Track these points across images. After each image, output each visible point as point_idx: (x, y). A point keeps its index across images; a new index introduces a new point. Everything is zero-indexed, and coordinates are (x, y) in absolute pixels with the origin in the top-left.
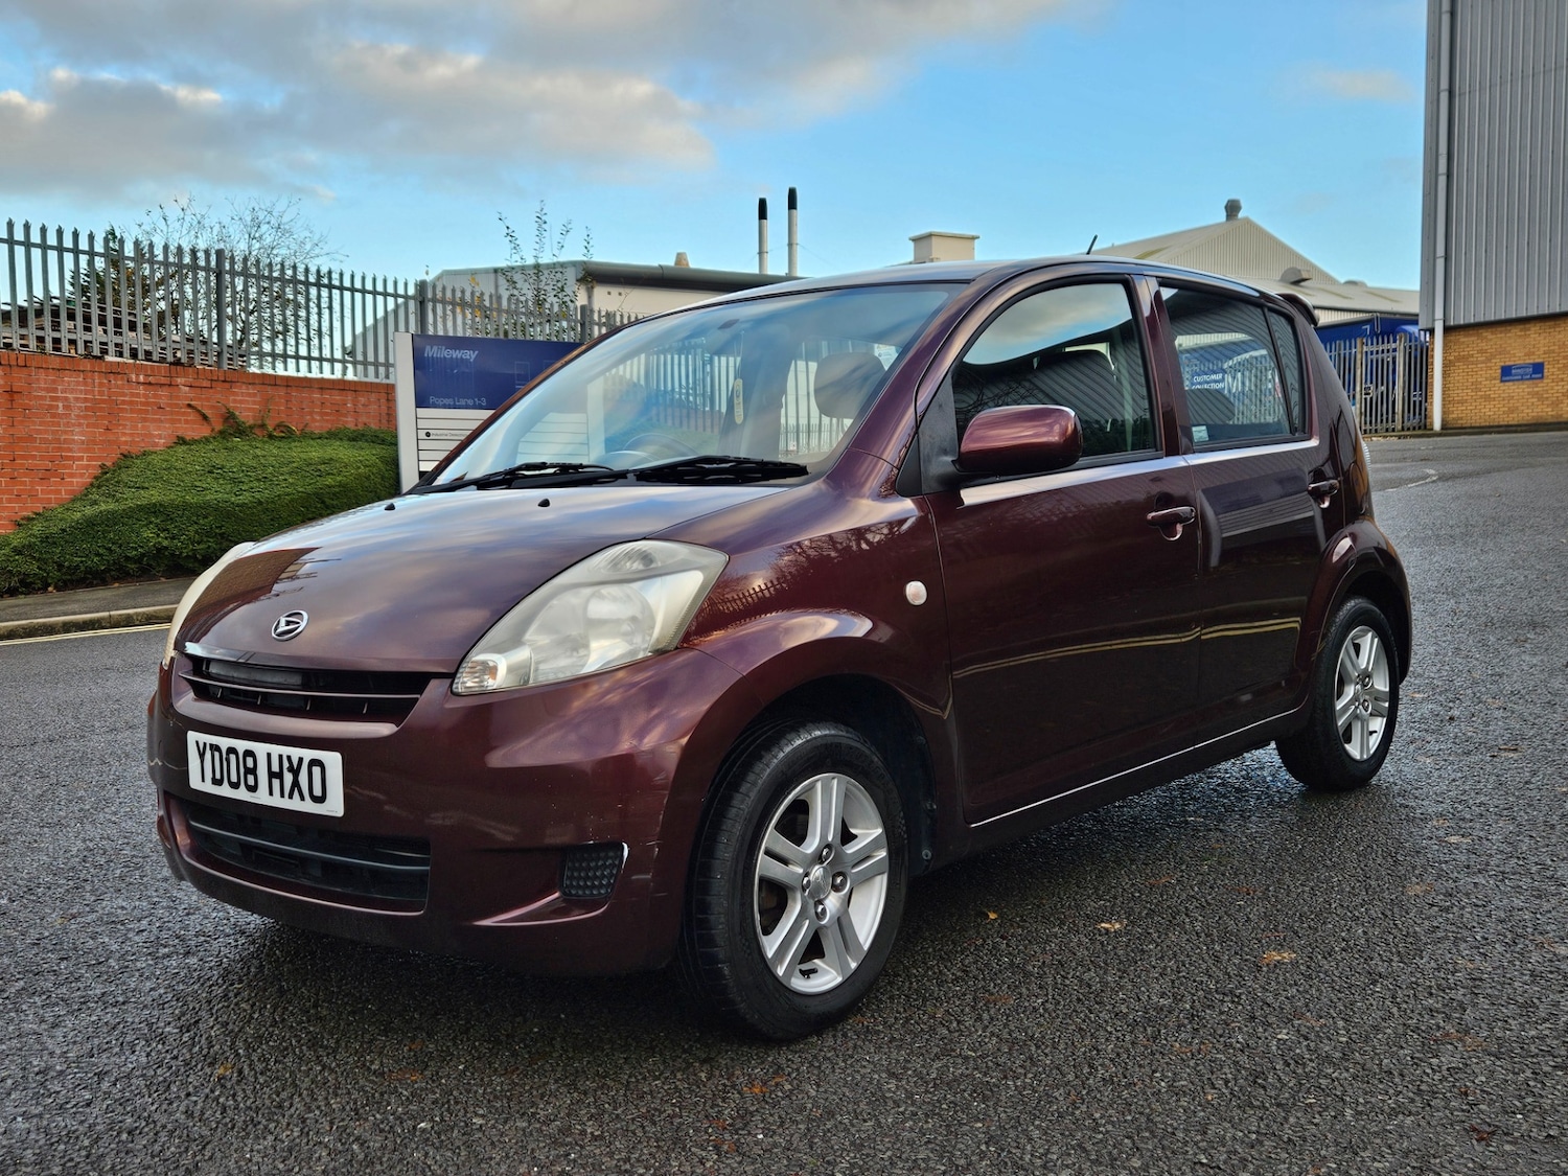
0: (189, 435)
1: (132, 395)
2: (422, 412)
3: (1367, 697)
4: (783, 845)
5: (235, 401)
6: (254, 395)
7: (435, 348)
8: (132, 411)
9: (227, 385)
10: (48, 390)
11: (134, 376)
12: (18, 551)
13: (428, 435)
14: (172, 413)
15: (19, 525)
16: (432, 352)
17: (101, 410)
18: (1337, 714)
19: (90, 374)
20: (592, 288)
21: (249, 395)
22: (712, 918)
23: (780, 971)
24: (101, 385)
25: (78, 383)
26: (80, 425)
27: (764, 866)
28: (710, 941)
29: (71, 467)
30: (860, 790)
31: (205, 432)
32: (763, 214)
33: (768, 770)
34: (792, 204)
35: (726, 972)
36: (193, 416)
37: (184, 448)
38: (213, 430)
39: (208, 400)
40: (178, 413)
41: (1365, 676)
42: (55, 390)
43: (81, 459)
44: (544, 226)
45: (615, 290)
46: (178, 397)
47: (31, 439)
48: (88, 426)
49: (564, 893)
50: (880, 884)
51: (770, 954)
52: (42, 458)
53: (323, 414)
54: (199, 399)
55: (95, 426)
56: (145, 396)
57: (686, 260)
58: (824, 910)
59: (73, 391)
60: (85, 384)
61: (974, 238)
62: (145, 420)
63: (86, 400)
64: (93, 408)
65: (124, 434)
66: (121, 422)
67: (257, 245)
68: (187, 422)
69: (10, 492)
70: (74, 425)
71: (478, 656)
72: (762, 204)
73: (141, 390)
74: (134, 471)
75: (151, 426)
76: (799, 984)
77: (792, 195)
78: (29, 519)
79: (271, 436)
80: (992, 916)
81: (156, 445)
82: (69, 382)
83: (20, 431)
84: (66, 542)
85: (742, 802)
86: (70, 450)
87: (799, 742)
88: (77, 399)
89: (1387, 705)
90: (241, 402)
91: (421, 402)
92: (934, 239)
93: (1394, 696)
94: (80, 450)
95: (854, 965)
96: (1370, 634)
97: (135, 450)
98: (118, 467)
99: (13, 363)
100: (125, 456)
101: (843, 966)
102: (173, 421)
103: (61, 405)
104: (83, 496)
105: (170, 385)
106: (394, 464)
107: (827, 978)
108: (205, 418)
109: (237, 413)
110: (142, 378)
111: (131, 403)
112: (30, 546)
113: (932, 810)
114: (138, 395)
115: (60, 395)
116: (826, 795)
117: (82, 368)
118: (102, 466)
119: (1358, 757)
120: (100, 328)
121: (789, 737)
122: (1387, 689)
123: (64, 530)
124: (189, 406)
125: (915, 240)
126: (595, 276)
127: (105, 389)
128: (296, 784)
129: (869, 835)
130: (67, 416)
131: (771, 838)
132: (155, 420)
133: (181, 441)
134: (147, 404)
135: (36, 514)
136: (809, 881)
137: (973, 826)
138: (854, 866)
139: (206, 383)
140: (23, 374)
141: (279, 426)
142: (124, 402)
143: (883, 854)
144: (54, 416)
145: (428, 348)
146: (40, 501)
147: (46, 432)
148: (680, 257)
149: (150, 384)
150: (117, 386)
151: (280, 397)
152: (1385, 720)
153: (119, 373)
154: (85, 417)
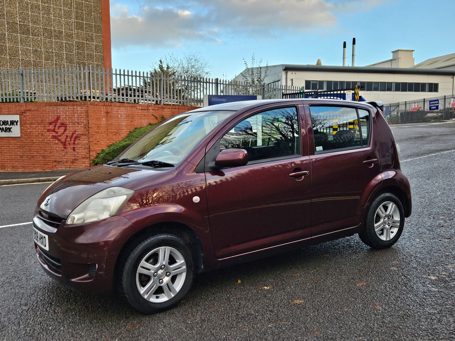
0: (152, 123)
1: (138, 112)
3: (390, 222)
4: (148, 265)
5: (164, 113)
6: (170, 111)
7: (215, 98)
8: (138, 117)
9: (162, 109)
10: (116, 112)
11: (138, 107)
12: (107, 154)
14: (148, 117)
15: (109, 147)
17: (130, 116)
18: (375, 228)
19: (127, 107)
20: (287, 72)
21: (168, 111)
22: (123, 283)
23: (146, 297)
24: (130, 110)
25: (124, 110)
26: (124, 120)
27: (140, 270)
28: (123, 289)
29: (122, 131)
30: (176, 251)
31: (156, 121)
32: (345, 46)
34: (354, 43)
35: (127, 296)
36: (153, 117)
37: (150, 126)
38: (158, 121)
39: (157, 113)
40: (149, 117)
41: (389, 217)
42: (118, 112)
43: (124, 129)
44: (254, 60)
45: (294, 72)
46: (149, 113)
47: (112, 124)
48: (126, 121)
49: (89, 275)
50: (184, 275)
51: (142, 293)
52: (115, 129)
54: (155, 113)
55: (128, 121)
56: (141, 112)
57: (320, 61)
58: (162, 282)
59: (122, 111)
60: (126, 110)
61: (413, 51)
62: (141, 119)
63: (126, 114)
64: (128, 116)
65: (135, 123)
66: (135, 120)
68: (152, 119)
69: (107, 138)
70: (123, 121)
71: (72, 215)
72: (345, 43)
74: (137, 133)
75: (143, 120)
76: (153, 300)
77: (354, 39)
78: (111, 145)
80: (239, 282)
81: (144, 125)
82: (122, 110)
83: (110, 122)
84: (118, 151)
86: (122, 127)
87: (153, 239)
88: (124, 114)
89: (399, 224)
90: (166, 113)
92: (399, 51)
93: (402, 222)
94: (124, 127)
95: (173, 296)
96: (391, 204)
97: (138, 127)
98: (134, 131)
99: (108, 105)
100: (136, 128)
101: (169, 295)
102: (148, 119)
103: (120, 115)
104: (123, 140)
105: (148, 109)
107: (163, 299)
108: (156, 118)
109: (165, 116)
110: (140, 108)
111: (137, 114)
112: (110, 152)
114: (139, 112)
115: (119, 113)
117: (125, 106)
118: (130, 131)
119: (385, 240)
120: (138, 93)
122: (399, 220)
123: (118, 149)
124: (152, 115)
125: (393, 52)
126: (288, 69)
127: (131, 111)
128: (42, 241)
129: (180, 262)
130: (121, 118)
131: (143, 263)
132: (143, 119)
133: (150, 124)
134: (142, 114)
135: (113, 144)
136: (156, 275)
137: (220, 260)
138: (174, 270)
139: (157, 109)
140: (110, 108)
142: (136, 114)
143: (184, 267)
144: (118, 118)
145: (213, 98)
146: (114, 140)
147: (116, 122)
149: (142, 109)
150: (134, 110)
151: (177, 112)
152: (398, 228)
153: (134, 107)
154: (126, 118)
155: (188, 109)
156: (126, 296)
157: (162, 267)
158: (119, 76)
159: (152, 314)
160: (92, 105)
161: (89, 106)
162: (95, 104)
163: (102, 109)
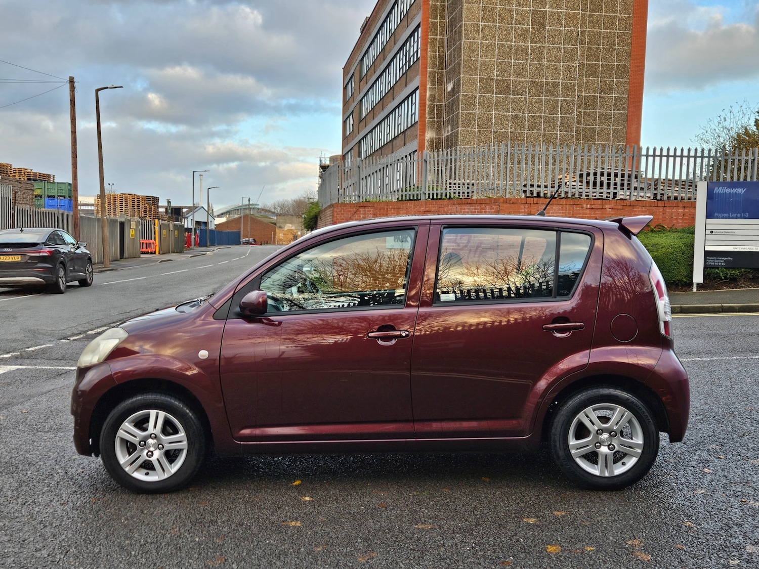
1: (584, 214)
2: (709, 221)
4: (133, 430)
6: (645, 212)
7: (720, 188)
9: (631, 208)
13: (712, 232)
16: (718, 190)
19: (564, 206)
21: (642, 212)
23: (127, 469)
24: (569, 210)
25: (559, 210)
27: (122, 434)
30: (175, 419)
42: (549, 213)
46: (605, 214)
51: (122, 463)
53: (683, 219)
58: (152, 454)
60: (562, 210)
73: (588, 211)
79: (652, 231)
91: (709, 215)
95: (166, 476)
99: (532, 202)
105: (602, 209)
107: (153, 477)
110: (589, 206)
114: (586, 214)
127: (571, 212)
131: (126, 425)
138: (168, 443)
139: (620, 207)
141: (657, 226)
143: (185, 442)
145: (716, 188)
149: (592, 208)
150: (577, 210)
151: (660, 212)
153: (578, 204)
155: (684, 207)
157: (153, 436)
160: (506, 203)
161: (501, 205)
162: (511, 202)
163: (522, 209)
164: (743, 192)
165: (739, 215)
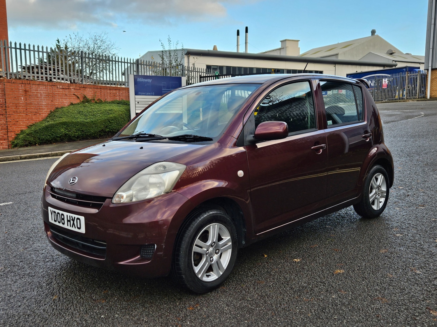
0: (74, 102)
1: (58, 91)
2: (137, 96)
3: (379, 193)
4: (201, 243)
5: (86, 93)
6: (91, 91)
7: (140, 79)
8: (58, 96)
9: (85, 88)
10: (36, 90)
11: (59, 86)
12: (28, 135)
13: (138, 103)
14: (69, 96)
15: (28, 127)
16: (139, 80)
17: (50, 96)
18: (370, 198)
19: (47, 86)
20: (189, 56)
21: (90, 91)
22: (180, 263)
23: (200, 276)
24: (50, 89)
25: (44, 88)
26: (44, 100)
27: (195, 249)
28: (180, 269)
29: (42, 111)
30: (224, 227)
31: (78, 101)
32: (238, 34)
33: (196, 224)
34: (247, 31)
35: (184, 277)
36: (75, 97)
37: (72, 106)
38: (80, 101)
39: (79, 93)
40: (71, 96)
41: (379, 187)
42: (38, 90)
43: (45, 109)
45: (195, 57)
46: (71, 92)
47: (31, 104)
48: (47, 100)
49: (141, 256)
50: (230, 251)
51: (196, 272)
52: (34, 109)
53: (110, 96)
54: (77, 92)
55: (49, 100)
56: (62, 92)
57: (216, 47)
58: (213, 260)
59: (42, 91)
60: (46, 89)
61: (298, 41)
62: (62, 98)
63: (46, 93)
64: (48, 95)
65: (56, 102)
66: (55, 99)
67: (96, 46)
68: (73, 99)
69: (26, 118)
70: (43, 100)
71: (119, 193)
72: (238, 31)
73: (61, 90)
74: (59, 113)
75: (64, 100)
76: (205, 279)
77: (247, 28)
78: (31, 126)
79: (96, 103)
80: (266, 256)
81: (65, 105)
82: (41, 88)
83: (28, 102)
84: (41, 132)
85: (189, 232)
86: (42, 107)
87: (206, 216)
88: (43, 93)
89: (385, 194)
90: (88, 93)
91: (136, 94)
92: (287, 41)
93: (388, 192)
94: (45, 107)
95: (221, 273)
96: (381, 175)
97: (59, 107)
98: (55, 111)
99: (26, 83)
100: (57, 108)
101: (218, 273)
102: (69, 99)
103: (39, 94)
104: (45, 120)
105: (69, 89)
106: (129, 111)
107: (213, 277)
108: (78, 98)
109: (87, 96)
110: (61, 87)
111: (58, 94)
112: (31, 133)
113: (245, 231)
114: (60, 92)
115: (39, 92)
116: (214, 229)
117: (45, 84)
118: (51, 111)
119: (376, 209)
121: (203, 214)
122: (386, 190)
123: (40, 129)
124: (74, 94)
125: (281, 41)
126: (190, 53)
128: (73, 224)
129: (226, 239)
130: (41, 97)
131: (197, 241)
132: (65, 98)
133: (72, 104)
134: (62, 94)
135: (33, 124)
136: (208, 253)
137: (257, 234)
138: (222, 247)
139: (78, 88)
140: (29, 86)
141: (98, 100)
142: (56, 93)
143: (230, 243)
144: (37, 97)
146: (34, 120)
147: (35, 102)
148: (215, 47)
149: (63, 88)
150: (54, 89)
151: (99, 92)
152: (385, 198)
153: (55, 86)
154: (46, 98)
155: (110, 89)
156: (182, 276)
157: (213, 244)
158: (37, 52)
159: (204, 293)
160: (9, 83)
161: (5, 84)
162: (12, 82)
163: (20, 87)
164: (151, 81)
165: (150, 94)
